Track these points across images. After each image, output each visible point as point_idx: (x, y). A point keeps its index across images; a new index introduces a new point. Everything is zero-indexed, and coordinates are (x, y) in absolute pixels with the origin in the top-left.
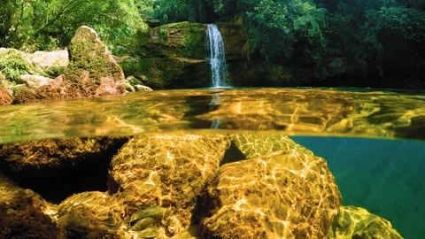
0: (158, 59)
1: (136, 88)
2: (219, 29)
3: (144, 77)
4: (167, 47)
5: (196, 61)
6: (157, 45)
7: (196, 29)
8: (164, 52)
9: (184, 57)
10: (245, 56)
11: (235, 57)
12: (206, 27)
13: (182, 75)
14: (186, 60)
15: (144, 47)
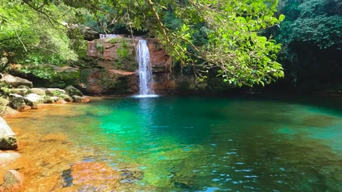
0: (97, 69)
1: (73, 98)
2: (148, 45)
3: (83, 85)
4: (103, 60)
5: (128, 73)
6: (95, 58)
7: (128, 44)
8: (100, 64)
9: (118, 69)
10: (168, 69)
11: (160, 70)
12: (137, 43)
13: (116, 84)
14: (119, 72)
15: (83, 59)
